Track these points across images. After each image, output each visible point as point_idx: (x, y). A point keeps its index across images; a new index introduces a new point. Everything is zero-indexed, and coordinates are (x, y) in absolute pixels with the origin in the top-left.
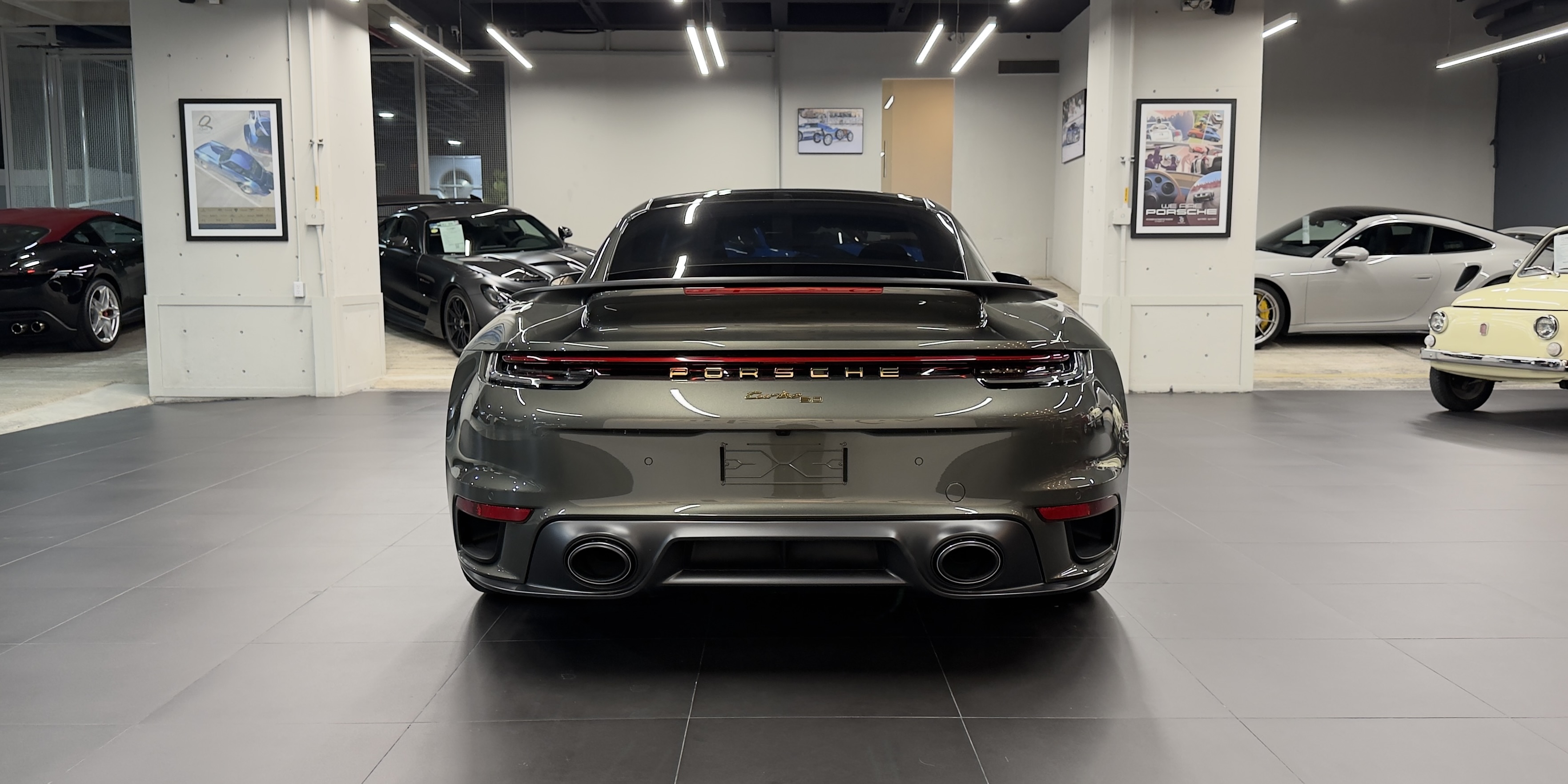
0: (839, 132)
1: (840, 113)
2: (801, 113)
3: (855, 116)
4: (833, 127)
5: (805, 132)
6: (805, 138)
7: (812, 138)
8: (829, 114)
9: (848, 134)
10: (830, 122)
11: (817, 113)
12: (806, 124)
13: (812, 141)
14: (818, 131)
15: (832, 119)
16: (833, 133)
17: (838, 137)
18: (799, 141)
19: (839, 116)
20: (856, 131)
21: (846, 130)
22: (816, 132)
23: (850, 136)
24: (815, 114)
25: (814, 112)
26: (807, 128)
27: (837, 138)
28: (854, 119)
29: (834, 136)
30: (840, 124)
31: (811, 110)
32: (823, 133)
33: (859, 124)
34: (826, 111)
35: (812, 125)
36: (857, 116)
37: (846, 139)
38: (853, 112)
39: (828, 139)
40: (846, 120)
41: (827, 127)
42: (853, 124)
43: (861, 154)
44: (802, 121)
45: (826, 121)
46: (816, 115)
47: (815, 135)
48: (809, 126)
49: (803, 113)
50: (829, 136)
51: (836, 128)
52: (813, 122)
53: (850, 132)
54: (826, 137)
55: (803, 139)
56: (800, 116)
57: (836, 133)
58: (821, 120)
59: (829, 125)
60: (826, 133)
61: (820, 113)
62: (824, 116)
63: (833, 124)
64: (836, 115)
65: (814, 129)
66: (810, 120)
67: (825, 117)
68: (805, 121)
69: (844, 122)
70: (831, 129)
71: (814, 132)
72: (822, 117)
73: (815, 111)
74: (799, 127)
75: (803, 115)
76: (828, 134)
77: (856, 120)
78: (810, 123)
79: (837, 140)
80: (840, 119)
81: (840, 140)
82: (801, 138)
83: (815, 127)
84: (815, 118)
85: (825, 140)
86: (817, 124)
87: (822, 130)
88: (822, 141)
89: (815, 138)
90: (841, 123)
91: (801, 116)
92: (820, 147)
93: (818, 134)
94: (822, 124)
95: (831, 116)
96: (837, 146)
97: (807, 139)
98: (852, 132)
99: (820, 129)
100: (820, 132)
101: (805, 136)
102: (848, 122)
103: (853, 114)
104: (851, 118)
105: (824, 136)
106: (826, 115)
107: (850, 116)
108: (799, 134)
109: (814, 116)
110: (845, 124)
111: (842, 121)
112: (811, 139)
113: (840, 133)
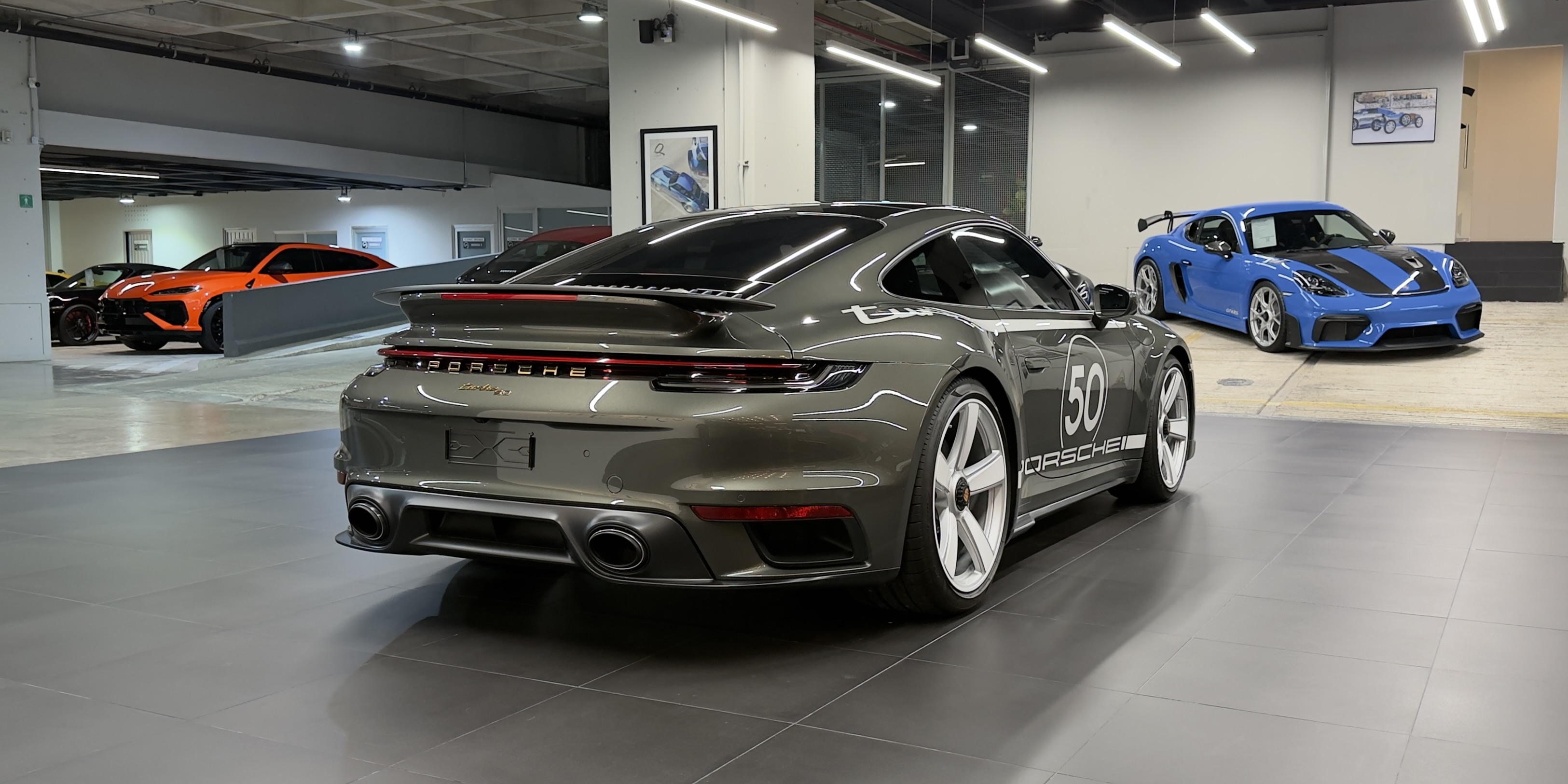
0: (1404, 117)
1: (1407, 95)
2: (1357, 97)
3: (1426, 98)
4: (1398, 112)
5: (1361, 120)
6: (1361, 126)
7: (1370, 125)
8: (1393, 97)
9: (1416, 119)
10: (1394, 107)
11: (1378, 96)
12: (1363, 110)
13: (1370, 129)
14: (1378, 117)
15: (1395, 102)
16: (1397, 119)
17: (1404, 123)
18: (1353, 130)
19: (1405, 99)
20: (1427, 115)
21: (1415, 115)
22: (1376, 119)
23: (1419, 121)
24: (1374, 98)
25: (1374, 96)
26: (1364, 115)
27: (1402, 124)
28: (1425, 100)
29: (1397, 122)
30: (1406, 108)
31: (1370, 93)
32: (1385, 119)
33: (1430, 107)
34: (1388, 94)
35: (1371, 111)
36: (1429, 97)
37: (1414, 125)
38: (1424, 93)
39: (1390, 127)
40: (1415, 102)
41: (1390, 112)
42: (1423, 107)
43: (1433, 141)
44: (1359, 107)
45: (1389, 105)
46: (1377, 99)
47: (1373, 123)
48: (1367, 112)
49: (1360, 97)
50: (1391, 122)
51: (1401, 113)
52: (1372, 107)
53: (1420, 117)
54: (1388, 124)
55: (1359, 127)
56: (1355, 101)
57: (1401, 119)
58: (1382, 104)
59: (1392, 110)
60: (1387, 119)
61: (1382, 97)
62: (1386, 100)
63: (1397, 108)
64: (1401, 98)
65: (1374, 116)
66: (1368, 105)
67: (1388, 101)
68: (1363, 106)
69: (1411, 105)
70: (1394, 114)
71: (1373, 118)
72: (1383, 101)
73: (1375, 94)
74: (1354, 113)
75: (1359, 100)
76: (1390, 121)
77: (1427, 101)
78: (1367, 108)
79: (1402, 127)
80: (1406, 102)
81: (1406, 126)
82: (1357, 126)
83: (1374, 113)
84: (1375, 102)
85: (1387, 127)
86: (1377, 109)
87: (1383, 116)
88: (1382, 129)
89: (1374, 126)
90: (1408, 106)
91: (1357, 101)
92: (1380, 136)
93: (1378, 120)
94: (1383, 109)
95: (1395, 100)
96: (1401, 134)
97: (1364, 127)
98: (1421, 116)
99: (1380, 115)
100: (1381, 119)
101: (1360, 124)
102: (1417, 105)
103: (1423, 96)
104: (1420, 101)
105: (1386, 123)
106: (1389, 98)
107: (1420, 97)
108: (1353, 122)
109: (1374, 100)
110: (1412, 107)
111: (1409, 104)
112: (1369, 127)
113: (1405, 119)
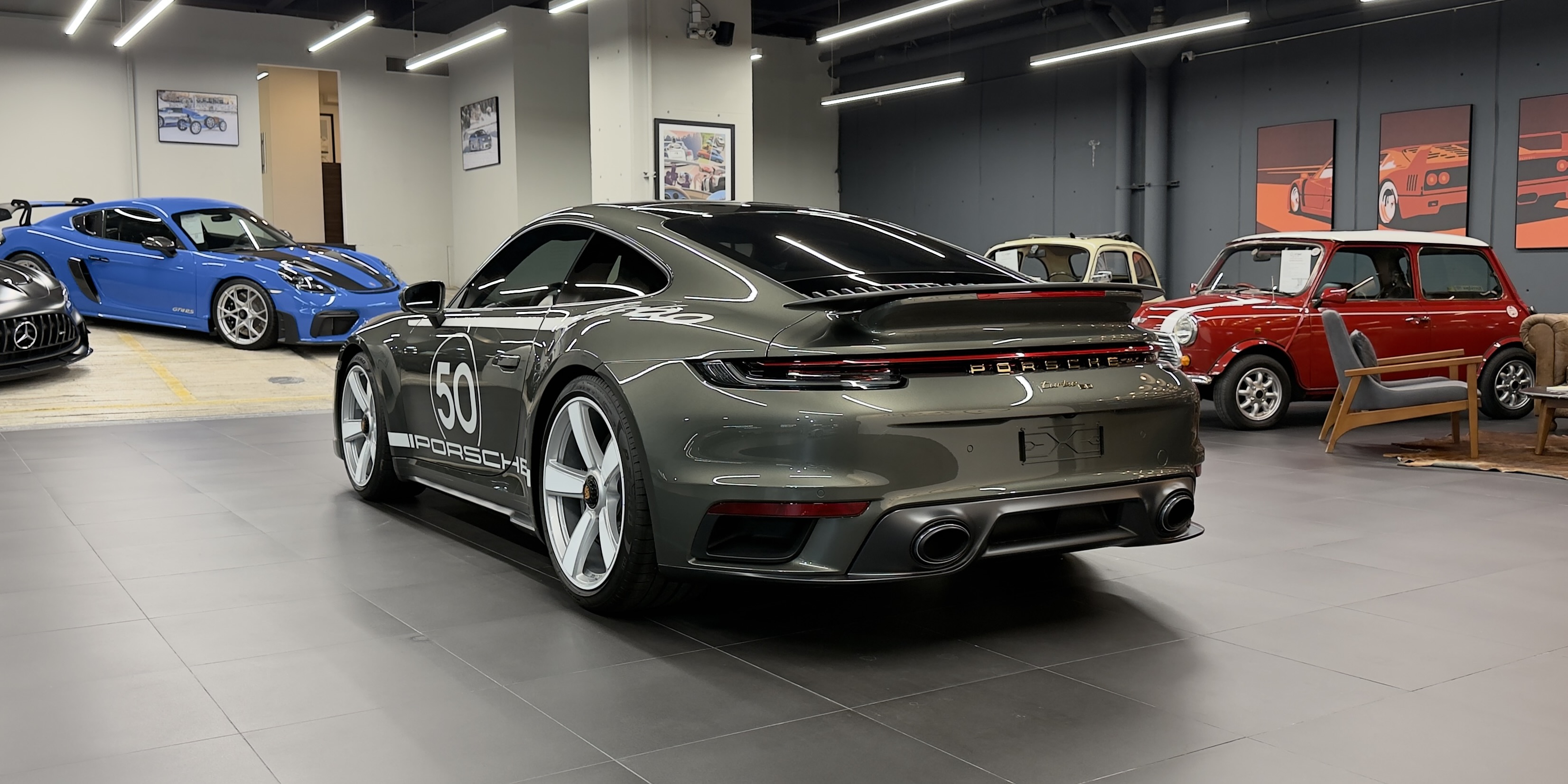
0: (208, 120)
1: (209, 99)
2: (161, 95)
3: (228, 103)
4: (202, 114)
5: (167, 118)
6: (167, 124)
7: (176, 124)
8: (196, 99)
9: (220, 123)
10: (198, 108)
11: (181, 96)
12: (167, 109)
13: (177, 128)
14: (183, 117)
15: (199, 104)
16: (202, 121)
17: (208, 125)
18: (159, 128)
19: (208, 102)
20: (230, 120)
21: (218, 118)
22: (181, 118)
23: (223, 125)
24: (178, 98)
25: (178, 96)
26: (169, 113)
27: (207, 127)
28: (227, 106)
29: (202, 124)
30: (210, 111)
31: (173, 92)
32: (190, 119)
33: (232, 112)
34: (191, 95)
35: (175, 110)
36: (230, 103)
37: (218, 128)
38: (225, 98)
39: (196, 127)
40: (215, 106)
41: (194, 114)
42: (226, 112)
43: (236, 146)
44: (163, 105)
45: (193, 106)
46: (180, 99)
47: (179, 122)
48: (172, 111)
49: (164, 95)
50: (197, 124)
51: (205, 116)
52: (176, 107)
53: (223, 121)
54: (194, 125)
55: (165, 125)
56: (159, 99)
57: (206, 121)
58: (186, 105)
59: (196, 111)
60: (193, 120)
61: (185, 97)
62: (189, 101)
63: (201, 110)
64: (204, 101)
65: (179, 115)
66: (172, 103)
67: (192, 102)
68: (167, 105)
69: (214, 109)
70: (199, 115)
71: (178, 118)
72: (187, 102)
73: (178, 94)
74: (158, 111)
75: (163, 98)
76: (195, 122)
77: (229, 107)
78: (172, 107)
79: (207, 129)
80: (209, 105)
81: (210, 128)
82: (162, 123)
83: (179, 112)
84: (179, 102)
85: (193, 128)
86: (181, 109)
87: (188, 116)
88: (188, 129)
89: (180, 124)
90: (211, 110)
91: (161, 99)
92: (186, 136)
93: (184, 120)
94: (187, 109)
95: (198, 102)
96: (206, 136)
97: (169, 125)
98: (225, 120)
99: (185, 115)
100: (186, 119)
101: (166, 122)
102: (219, 109)
103: (224, 101)
104: (223, 105)
105: (191, 123)
106: (193, 99)
107: (222, 102)
108: (159, 119)
109: (177, 100)
110: (215, 111)
111: (212, 107)
112: (175, 126)
113: (209, 121)
